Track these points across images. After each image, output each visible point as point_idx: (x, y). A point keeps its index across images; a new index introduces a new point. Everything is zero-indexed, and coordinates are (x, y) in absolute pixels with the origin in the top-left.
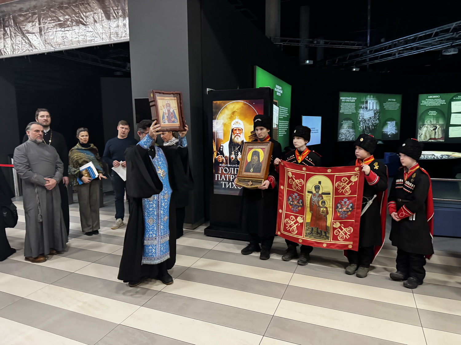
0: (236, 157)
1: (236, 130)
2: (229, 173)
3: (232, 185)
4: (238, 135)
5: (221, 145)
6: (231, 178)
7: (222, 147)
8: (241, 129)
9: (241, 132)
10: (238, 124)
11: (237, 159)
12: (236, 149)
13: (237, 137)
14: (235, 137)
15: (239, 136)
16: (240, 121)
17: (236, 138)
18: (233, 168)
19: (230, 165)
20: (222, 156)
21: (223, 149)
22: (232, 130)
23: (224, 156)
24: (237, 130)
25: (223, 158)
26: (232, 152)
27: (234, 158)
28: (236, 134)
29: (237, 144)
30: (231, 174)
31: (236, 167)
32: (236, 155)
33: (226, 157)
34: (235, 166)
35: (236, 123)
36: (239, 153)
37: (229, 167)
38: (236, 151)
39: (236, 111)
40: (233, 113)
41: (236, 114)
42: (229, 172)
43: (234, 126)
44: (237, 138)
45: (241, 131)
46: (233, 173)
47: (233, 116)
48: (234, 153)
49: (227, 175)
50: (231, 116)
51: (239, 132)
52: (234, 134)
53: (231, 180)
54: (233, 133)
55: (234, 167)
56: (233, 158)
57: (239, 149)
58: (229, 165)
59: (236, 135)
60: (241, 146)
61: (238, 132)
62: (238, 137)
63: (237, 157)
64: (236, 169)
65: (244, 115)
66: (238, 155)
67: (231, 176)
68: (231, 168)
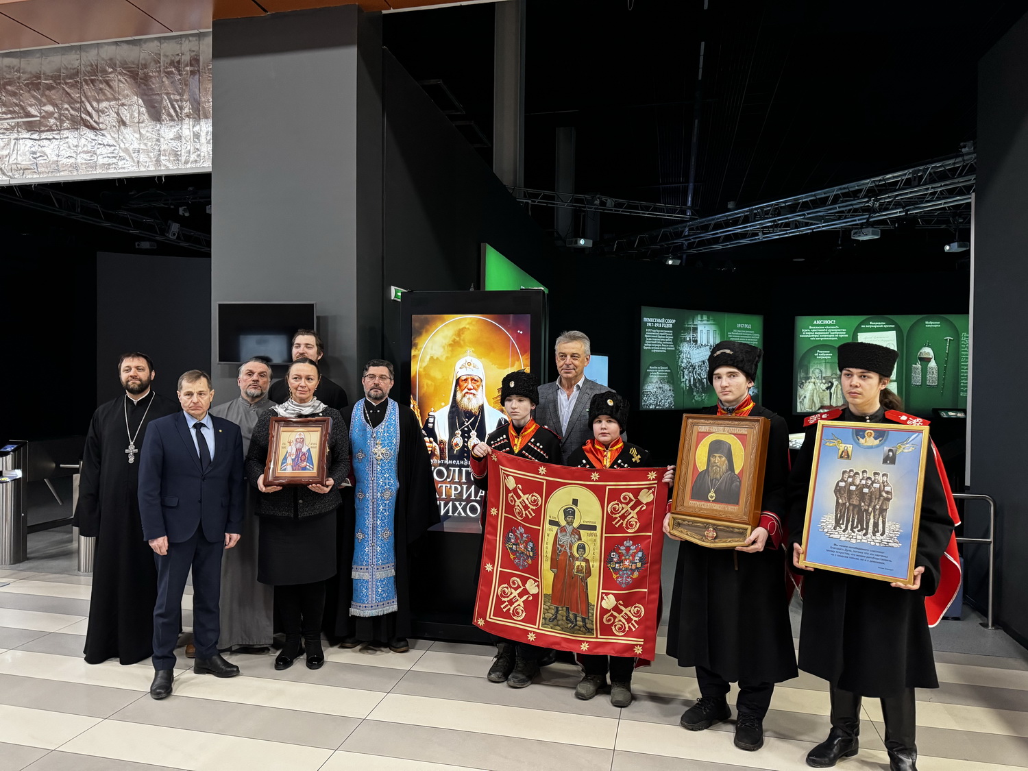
0: (464, 442)
1: (466, 380)
2: (448, 480)
3: (455, 508)
4: (472, 391)
5: (431, 414)
6: (453, 492)
7: (431, 420)
8: (479, 380)
9: (478, 386)
10: (471, 367)
11: (467, 447)
12: (466, 424)
13: (468, 396)
14: (464, 396)
15: (474, 394)
16: (475, 361)
17: (465, 399)
18: (457, 469)
19: (450, 462)
20: (432, 439)
21: (434, 423)
22: (458, 381)
23: (436, 440)
24: (469, 380)
25: (434, 444)
26: (457, 432)
27: (461, 445)
28: (466, 390)
29: (469, 414)
30: (452, 482)
31: (464, 466)
32: (466, 435)
33: (441, 442)
34: (462, 462)
35: (467, 366)
36: (474, 433)
37: (447, 467)
38: (466, 429)
42: (448, 477)
43: (462, 373)
44: (469, 399)
45: (478, 384)
46: (457, 480)
48: (460, 433)
49: (444, 486)
51: (474, 385)
52: (462, 391)
53: (453, 497)
54: (460, 387)
55: (461, 466)
56: (457, 445)
57: (473, 425)
58: (447, 462)
59: (467, 393)
60: (477, 417)
61: (470, 386)
62: (471, 396)
63: (467, 442)
64: (464, 469)
65: (485, 349)
66: (469, 437)
67: (453, 486)
68: (452, 469)
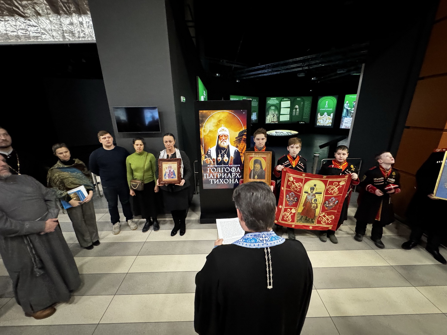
0: (222, 158)
1: (222, 136)
3: (220, 181)
4: (224, 140)
5: (209, 149)
6: (219, 176)
7: (209, 151)
9: (227, 138)
10: (224, 131)
11: (223, 160)
12: (223, 152)
13: (223, 142)
14: (221, 142)
15: (225, 141)
16: (225, 129)
17: (222, 143)
19: (217, 166)
20: (210, 158)
22: (219, 137)
25: (211, 160)
26: (219, 155)
27: (221, 160)
28: (222, 140)
29: (224, 149)
30: (218, 172)
31: (222, 167)
32: (223, 156)
33: (213, 159)
34: (221, 166)
35: (222, 130)
36: (225, 155)
37: (216, 168)
38: (223, 154)
39: (222, 120)
40: (219, 121)
41: (222, 122)
43: (220, 133)
44: (223, 143)
45: (227, 137)
47: (219, 123)
48: (221, 155)
49: (215, 174)
50: (217, 124)
51: (225, 138)
52: (221, 140)
54: (220, 139)
55: (221, 167)
56: (219, 160)
57: (225, 152)
58: (216, 166)
59: (223, 141)
60: (227, 150)
61: (224, 138)
62: (224, 142)
63: (223, 159)
64: (222, 168)
65: (229, 124)
66: (224, 157)
